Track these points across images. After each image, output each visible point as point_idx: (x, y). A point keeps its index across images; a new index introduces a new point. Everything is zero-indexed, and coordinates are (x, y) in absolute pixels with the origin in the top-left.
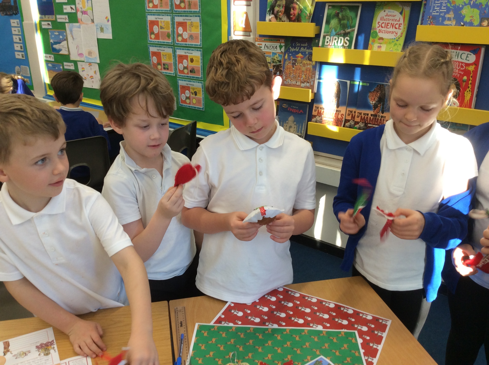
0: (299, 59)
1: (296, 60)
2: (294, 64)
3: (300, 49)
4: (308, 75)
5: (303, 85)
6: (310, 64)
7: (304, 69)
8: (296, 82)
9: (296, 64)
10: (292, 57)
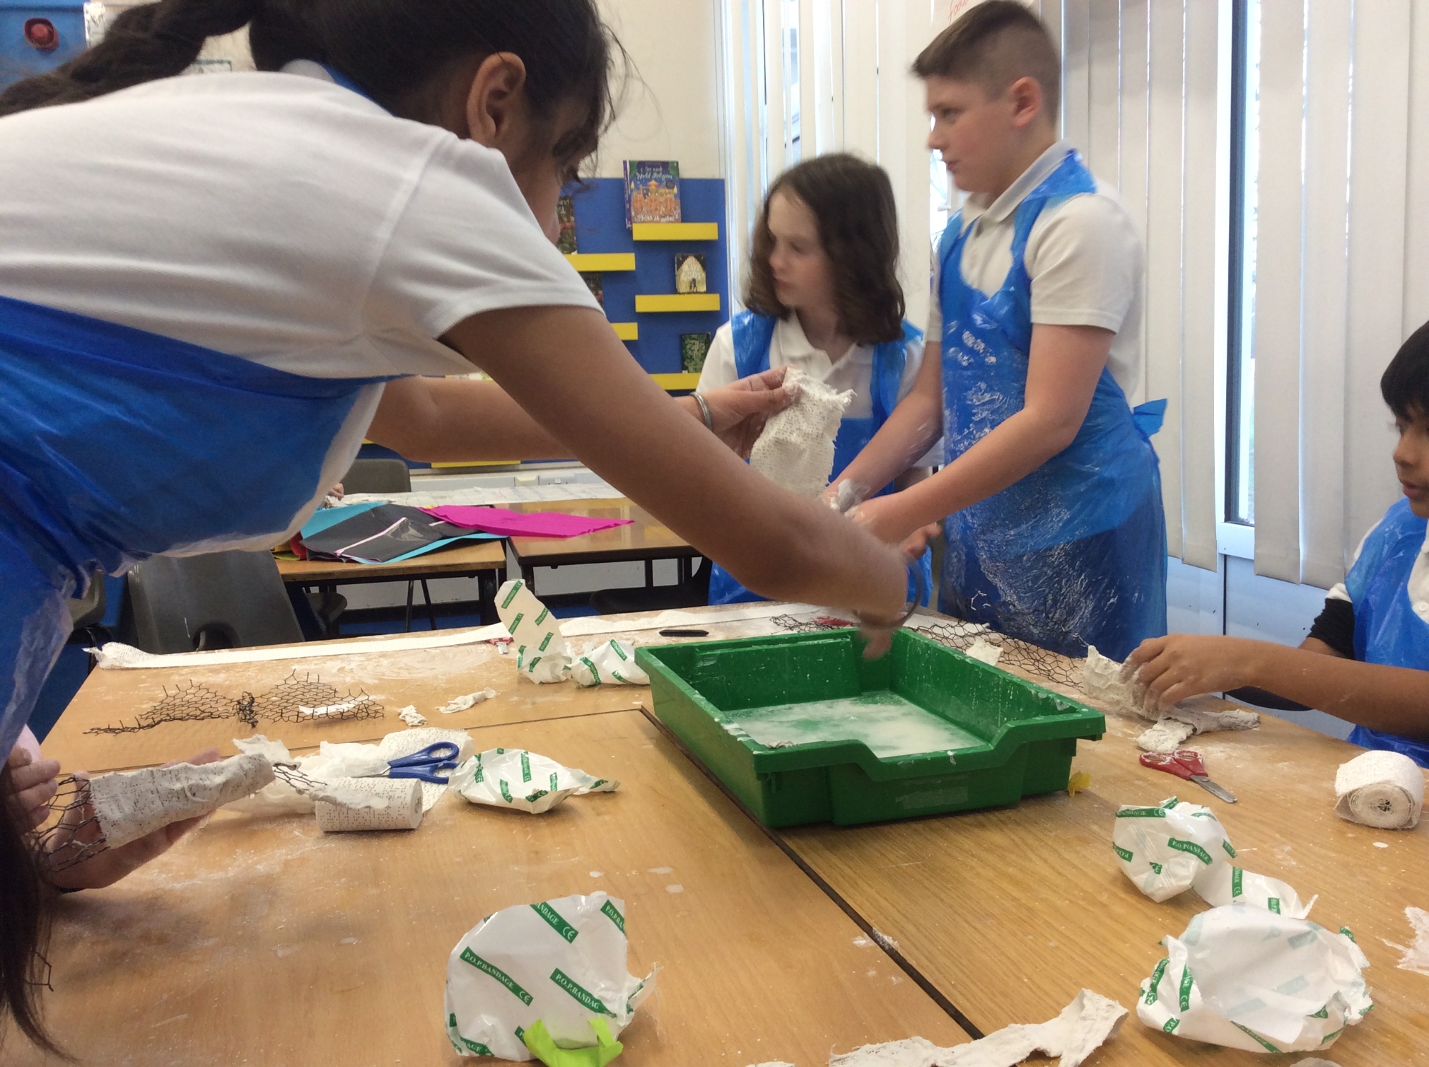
0: (653, 187)
1: (648, 190)
2: (645, 195)
3: (652, 174)
4: (669, 208)
5: (663, 220)
6: (670, 193)
7: (662, 199)
8: (654, 218)
9: (649, 194)
10: (641, 186)
